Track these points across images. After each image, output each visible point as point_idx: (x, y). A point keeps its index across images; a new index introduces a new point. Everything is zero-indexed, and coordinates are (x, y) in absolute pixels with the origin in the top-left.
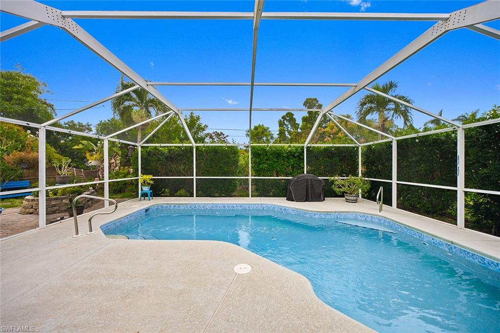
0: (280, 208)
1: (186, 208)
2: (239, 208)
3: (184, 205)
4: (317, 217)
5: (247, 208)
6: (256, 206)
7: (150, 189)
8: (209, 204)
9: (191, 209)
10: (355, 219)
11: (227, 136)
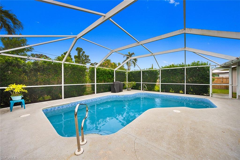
0: (116, 96)
1: (68, 107)
2: (99, 100)
3: (67, 105)
5: (102, 99)
8: (83, 101)
9: (72, 106)
10: (138, 95)
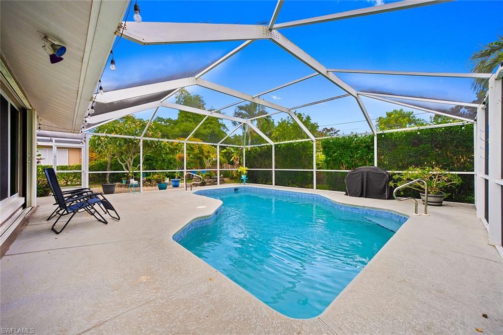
4: (343, 209)
6: (308, 195)
7: (247, 177)
11: (339, 131)
